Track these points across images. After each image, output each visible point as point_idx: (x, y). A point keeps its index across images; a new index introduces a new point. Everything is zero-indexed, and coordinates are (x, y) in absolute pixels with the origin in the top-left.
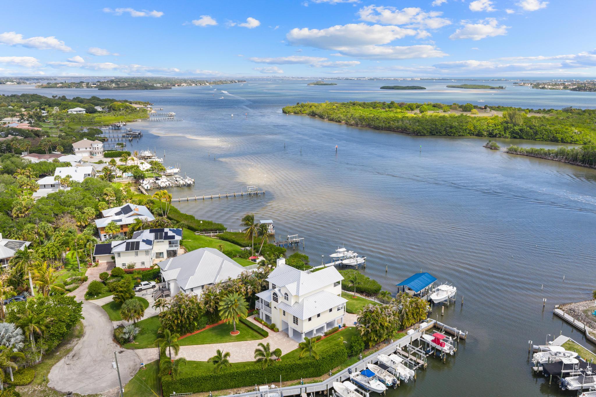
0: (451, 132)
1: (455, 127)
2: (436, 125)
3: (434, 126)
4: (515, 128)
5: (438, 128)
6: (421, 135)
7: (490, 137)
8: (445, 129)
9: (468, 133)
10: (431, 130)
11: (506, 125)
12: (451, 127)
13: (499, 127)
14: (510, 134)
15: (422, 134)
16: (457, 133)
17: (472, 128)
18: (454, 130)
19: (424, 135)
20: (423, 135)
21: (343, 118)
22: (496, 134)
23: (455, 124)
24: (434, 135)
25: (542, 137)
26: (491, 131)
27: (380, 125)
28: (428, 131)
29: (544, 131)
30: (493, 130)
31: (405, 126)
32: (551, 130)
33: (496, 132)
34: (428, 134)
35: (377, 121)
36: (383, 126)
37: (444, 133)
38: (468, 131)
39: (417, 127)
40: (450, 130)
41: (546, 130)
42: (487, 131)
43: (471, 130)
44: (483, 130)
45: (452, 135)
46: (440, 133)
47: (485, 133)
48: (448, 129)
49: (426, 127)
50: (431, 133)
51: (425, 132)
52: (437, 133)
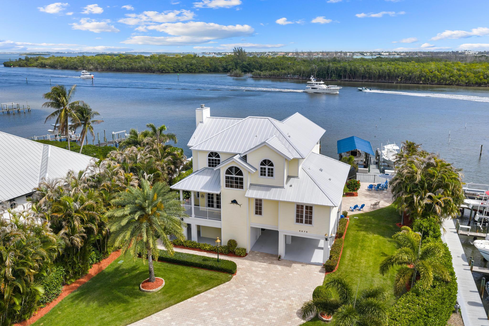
0: (192, 69)
1: (195, 64)
2: (177, 63)
3: (176, 64)
4: (244, 63)
5: (179, 66)
6: (165, 73)
7: (225, 72)
8: (186, 66)
9: (207, 70)
10: (174, 68)
11: (236, 61)
12: (191, 65)
13: (231, 63)
14: (241, 68)
15: (167, 71)
16: (197, 70)
17: (208, 65)
18: (194, 67)
19: (169, 72)
20: (167, 73)
21: (79, 64)
22: (230, 69)
23: (194, 61)
24: (177, 72)
25: (266, 68)
26: (225, 67)
27: (122, 67)
28: (171, 69)
29: (266, 64)
30: (226, 66)
31: (149, 66)
32: (271, 63)
33: (230, 67)
34: (172, 72)
35: (118, 64)
36: (125, 67)
37: (186, 70)
38: (206, 68)
39: (160, 65)
40: (191, 67)
41: (268, 63)
42: (222, 67)
43: (208, 67)
44: (219, 66)
45: (193, 71)
46: (183, 70)
47: (221, 69)
48: (188, 66)
49: (170, 65)
50: (174, 70)
51: (170, 70)
52: (179, 70)
